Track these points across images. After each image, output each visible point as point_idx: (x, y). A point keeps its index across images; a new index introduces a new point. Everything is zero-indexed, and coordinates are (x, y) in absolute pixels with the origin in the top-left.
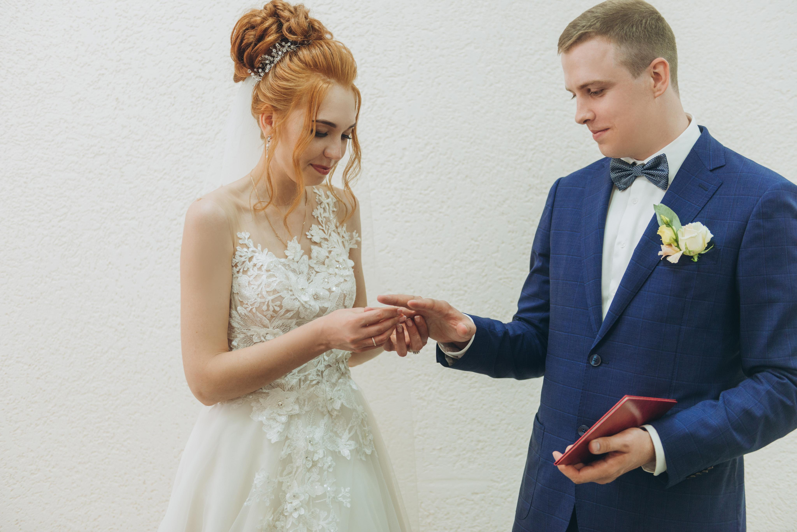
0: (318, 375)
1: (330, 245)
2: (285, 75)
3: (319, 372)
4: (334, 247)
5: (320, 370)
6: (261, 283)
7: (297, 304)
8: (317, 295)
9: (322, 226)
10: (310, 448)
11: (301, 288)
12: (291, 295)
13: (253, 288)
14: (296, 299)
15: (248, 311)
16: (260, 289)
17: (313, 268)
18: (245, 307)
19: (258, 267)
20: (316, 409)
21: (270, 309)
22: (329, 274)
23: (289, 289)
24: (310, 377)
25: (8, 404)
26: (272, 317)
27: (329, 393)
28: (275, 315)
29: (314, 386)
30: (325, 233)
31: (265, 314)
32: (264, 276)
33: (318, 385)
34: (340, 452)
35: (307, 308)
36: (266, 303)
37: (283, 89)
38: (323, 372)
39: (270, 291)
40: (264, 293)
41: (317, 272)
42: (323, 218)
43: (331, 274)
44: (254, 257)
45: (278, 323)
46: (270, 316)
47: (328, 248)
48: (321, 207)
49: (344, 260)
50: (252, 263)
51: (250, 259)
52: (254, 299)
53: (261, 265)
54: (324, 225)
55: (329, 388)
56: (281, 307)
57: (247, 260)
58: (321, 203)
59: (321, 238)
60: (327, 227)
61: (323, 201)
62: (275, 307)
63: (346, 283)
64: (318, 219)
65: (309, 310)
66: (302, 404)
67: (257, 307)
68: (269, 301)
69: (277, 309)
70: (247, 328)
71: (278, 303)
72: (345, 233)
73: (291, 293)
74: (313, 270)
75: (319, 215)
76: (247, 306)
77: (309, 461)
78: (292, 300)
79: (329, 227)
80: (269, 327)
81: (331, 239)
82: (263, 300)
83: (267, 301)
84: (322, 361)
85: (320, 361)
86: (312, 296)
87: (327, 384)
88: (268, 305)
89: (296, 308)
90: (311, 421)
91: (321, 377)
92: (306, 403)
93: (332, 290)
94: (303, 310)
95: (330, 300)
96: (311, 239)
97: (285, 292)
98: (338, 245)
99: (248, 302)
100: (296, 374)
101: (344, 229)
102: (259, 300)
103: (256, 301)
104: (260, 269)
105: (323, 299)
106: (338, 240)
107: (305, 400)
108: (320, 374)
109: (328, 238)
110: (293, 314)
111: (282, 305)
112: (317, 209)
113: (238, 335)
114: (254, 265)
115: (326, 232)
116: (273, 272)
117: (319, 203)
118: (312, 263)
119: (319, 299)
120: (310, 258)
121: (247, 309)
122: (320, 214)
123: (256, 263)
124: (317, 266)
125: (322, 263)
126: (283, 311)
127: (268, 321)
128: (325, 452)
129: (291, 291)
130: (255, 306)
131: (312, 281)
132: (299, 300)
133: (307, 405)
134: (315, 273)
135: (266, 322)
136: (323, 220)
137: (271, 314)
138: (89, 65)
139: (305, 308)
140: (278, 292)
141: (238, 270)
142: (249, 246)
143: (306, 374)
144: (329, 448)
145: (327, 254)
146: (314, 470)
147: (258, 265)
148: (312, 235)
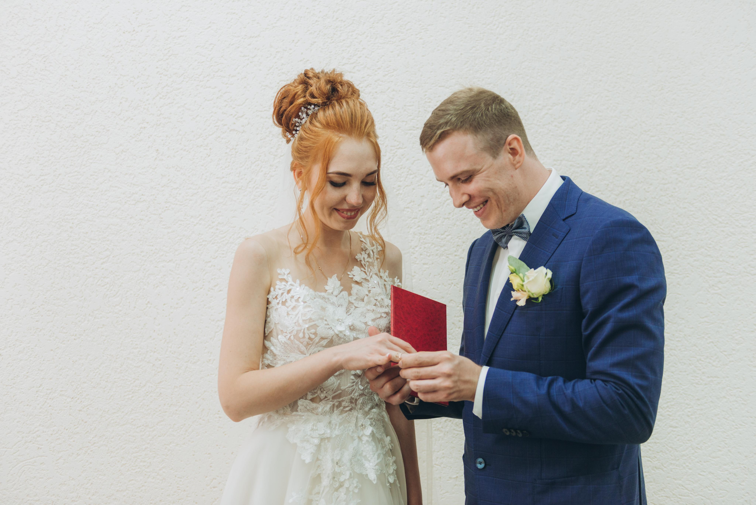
0: (351, 402)
1: (370, 285)
2: (307, 136)
3: (353, 400)
4: (374, 288)
5: (354, 398)
6: (298, 313)
7: (331, 333)
8: (354, 326)
9: (365, 269)
10: (337, 469)
11: (337, 318)
12: (326, 324)
13: (291, 318)
14: (331, 329)
15: (288, 339)
16: (297, 318)
17: (353, 303)
18: (285, 335)
19: (296, 299)
20: (346, 433)
21: (306, 336)
22: (367, 310)
23: (325, 318)
24: (343, 404)
25: (52, 435)
26: (308, 344)
27: (361, 419)
28: (311, 342)
29: (347, 412)
30: (366, 274)
31: (301, 340)
32: (300, 306)
33: (351, 412)
34: (368, 475)
35: (340, 338)
36: (302, 331)
37: (304, 147)
38: (357, 400)
39: (306, 320)
40: (301, 321)
41: (356, 307)
42: (366, 262)
43: (369, 310)
44: (292, 290)
45: (314, 350)
46: (306, 343)
47: (369, 288)
48: (365, 253)
49: (382, 299)
50: (290, 295)
51: (289, 291)
52: (292, 328)
53: (299, 297)
54: (366, 268)
55: (362, 416)
56: (315, 334)
57: (286, 292)
58: (366, 250)
59: (363, 278)
60: (369, 270)
61: (368, 248)
62: (310, 334)
63: (382, 319)
64: (361, 263)
65: (343, 339)
66: (333, 428)
67: (295, 334)
68: (304, 329)
69: (313, 336)
70: (286, 356)
71: (313, 331)
72: (387, 277)
73: (326, 323)
74: (352, 305)
75: (362, 259)
76: (286, 334)
77: (336, 481)
78: (326, 329)
79: (371, 270)
80: (306, 353)
81: (372, 280)
82: (299, 328)
83: (303, 328)
84: (356, 390)
85: (354, 390)
86: (348, 326)
87: (360, 411)
88: (304, 333)
89: (329, 336)
90: (340, 445)
91: (354, 404)
92: (337, 427)
93: (368, 324)
94: (337, 339)
95: (365, 332)
96: (352, 278)
97: (320, 321)
98: (378, 286)
99: (287, 330)
100: (331, 400)
101: (387, 274)
102: (296, 328)
103: (293, 329)
104: (297, 301)
105: (359, 330)
106: (378, 282)
107: (336, 425)
108: (354, 401)
109: (369, 279)
110: (327, 342)
111: (317, 332)
112: (361, 254)
113: (279, 362)
114: (292, 297)
115: (368, 274)
116: (309, 303)
117: (365, 249)
118: (352, 299)
119: (355, 330)
120: (350, 294)
121: (287, 337)
122: (364, 258)
123: (294, 295)
124: (357, 302)
125: (362, 300)
126: (317, 339)
127: (305, 348)
128: (352, 474)
129: (326, 320)
130: (292, 334)
131: (351, 314)
132: (333, 330)
133: (338, 429)
134: (354, 307)
135: (303, 348)
136: (366, 264)
137: (307, 341)
138: (132, 119)
139: (339, 337)
140: (314, 321)
141: (278, 302)
142: (288, 281)
143: (340, 400)
144: (356, 471)
145: (367, 293)
146: (341, 490)
147: (296, 298)
148: (354, 275)
